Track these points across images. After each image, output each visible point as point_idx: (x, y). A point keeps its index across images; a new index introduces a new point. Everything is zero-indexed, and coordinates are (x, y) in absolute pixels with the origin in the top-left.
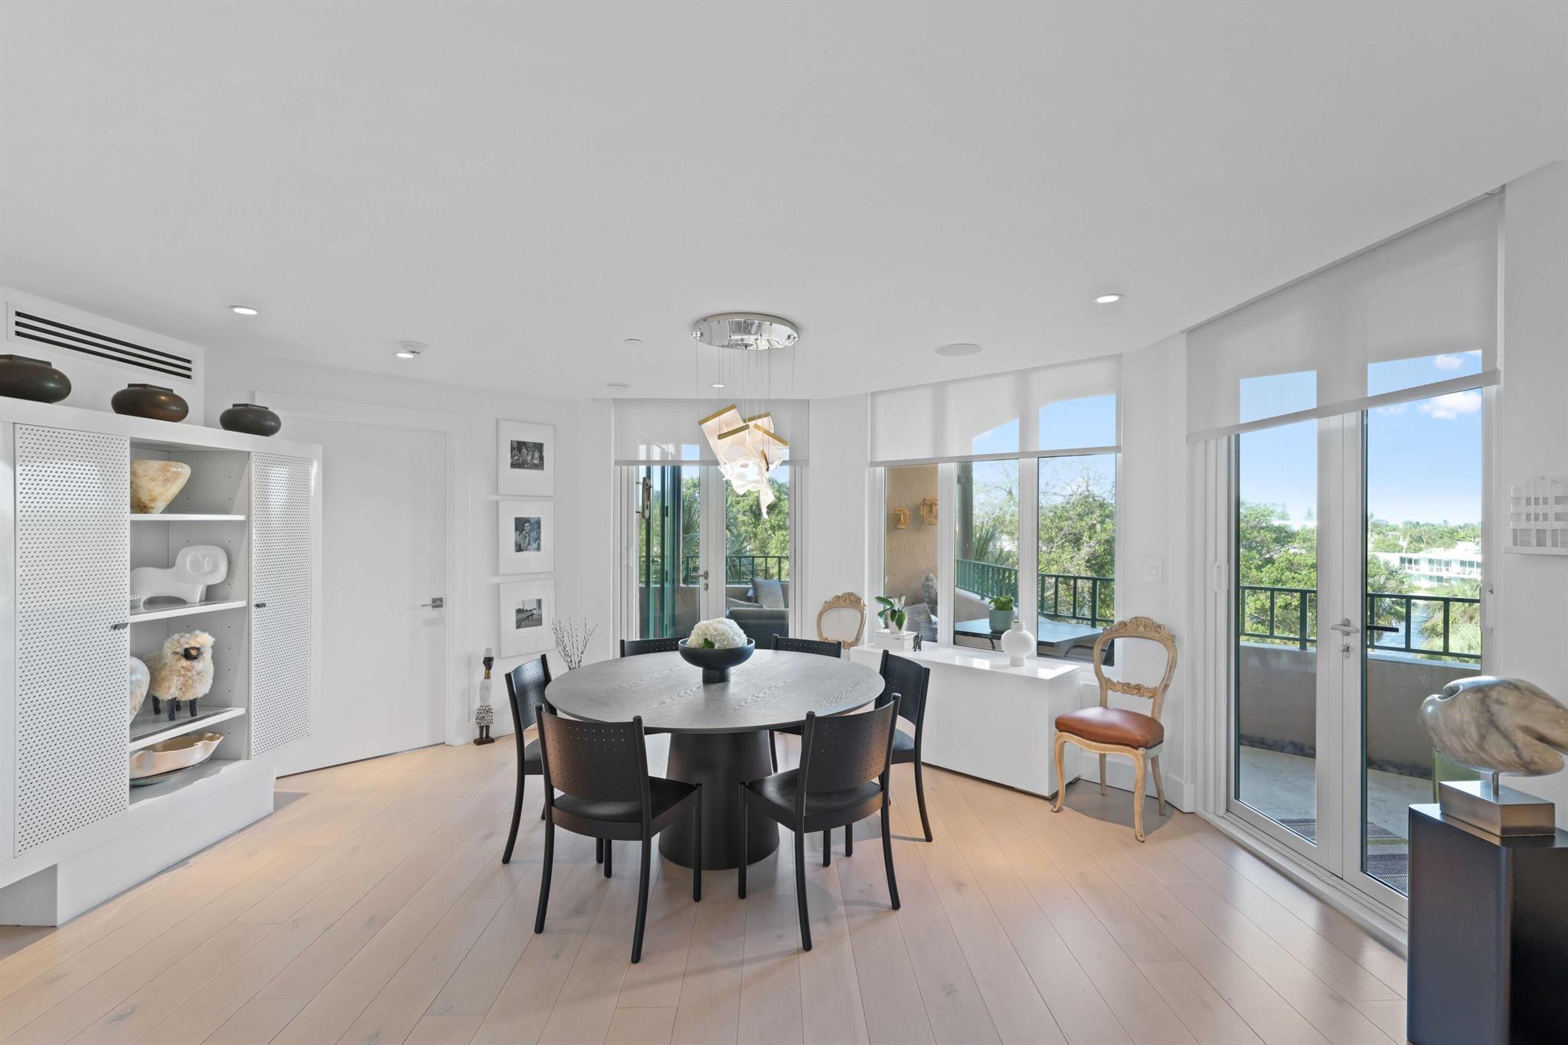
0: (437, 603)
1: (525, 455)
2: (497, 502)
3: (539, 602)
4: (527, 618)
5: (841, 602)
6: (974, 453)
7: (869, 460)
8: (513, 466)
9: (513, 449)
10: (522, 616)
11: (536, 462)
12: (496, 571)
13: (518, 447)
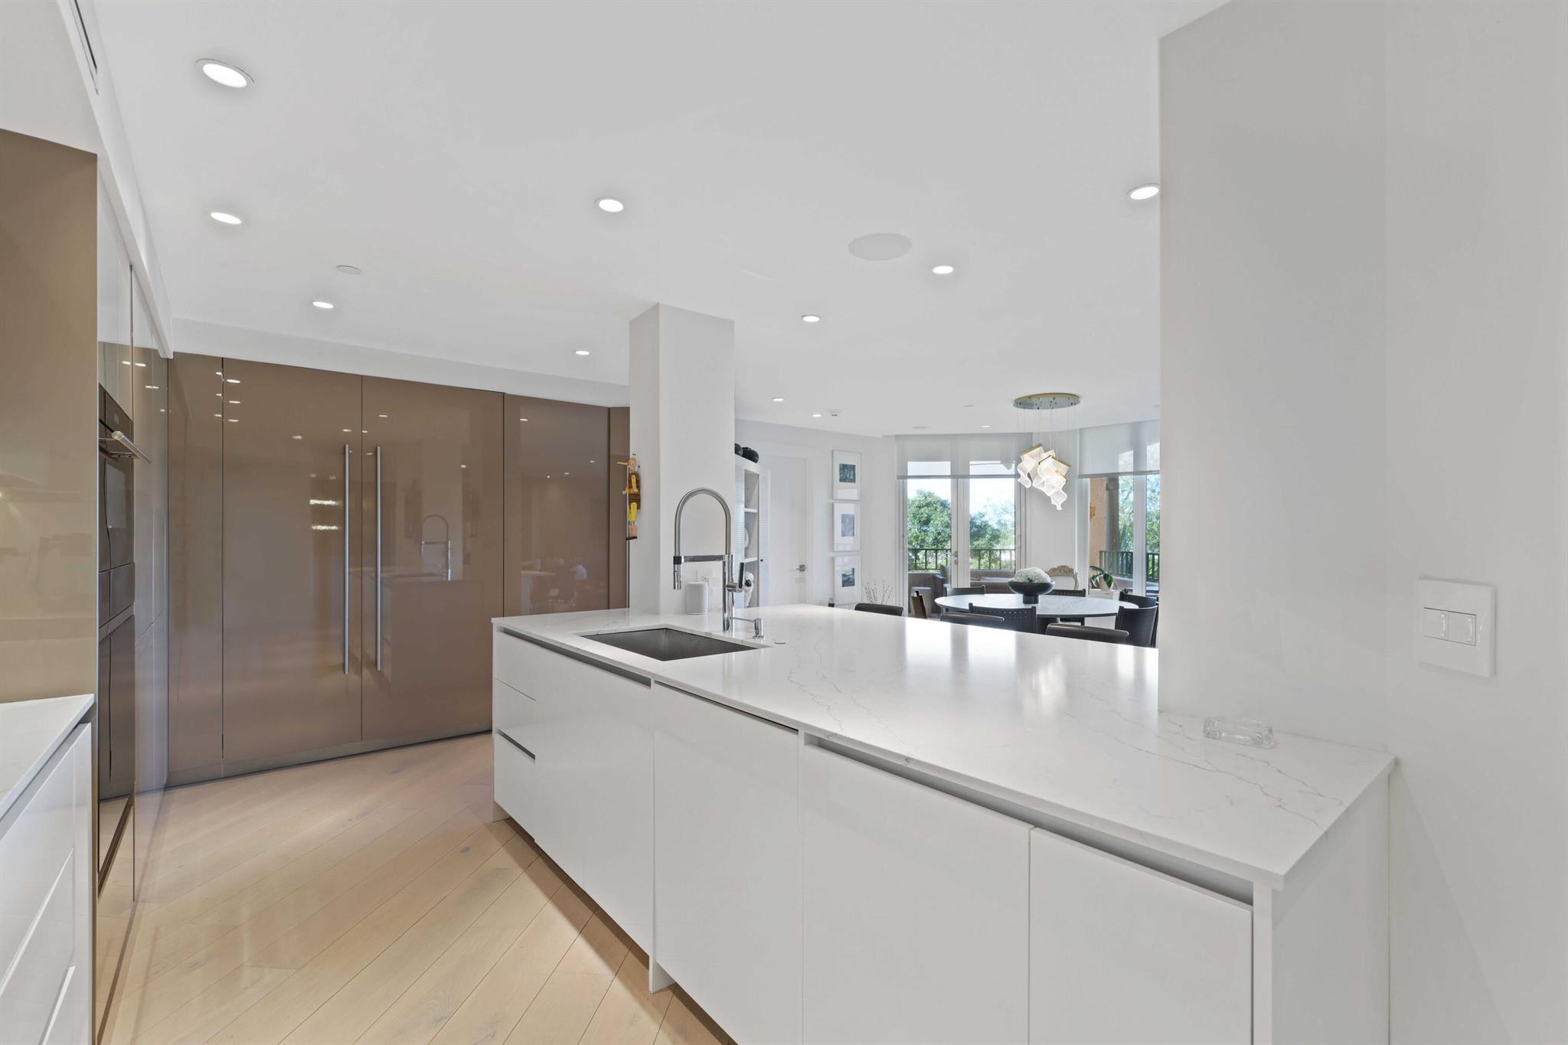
0: (802, 568)
1: (847, 473)
2: (833, 504)
3: (853, 570)
4: (848, 581)
5: (1057, 572)
6: (1120, 471)
7: (1078, 474)
8: (841, 480)
9: (840, 469)
10: (845, 579)
11: (852, 477)
12: (832, 549)
13: (844, 468)
